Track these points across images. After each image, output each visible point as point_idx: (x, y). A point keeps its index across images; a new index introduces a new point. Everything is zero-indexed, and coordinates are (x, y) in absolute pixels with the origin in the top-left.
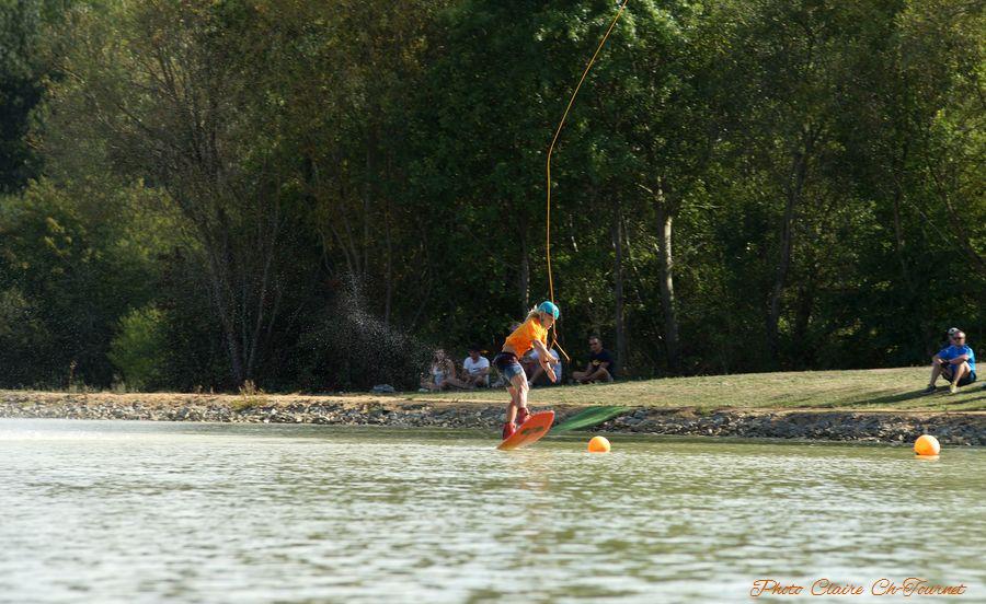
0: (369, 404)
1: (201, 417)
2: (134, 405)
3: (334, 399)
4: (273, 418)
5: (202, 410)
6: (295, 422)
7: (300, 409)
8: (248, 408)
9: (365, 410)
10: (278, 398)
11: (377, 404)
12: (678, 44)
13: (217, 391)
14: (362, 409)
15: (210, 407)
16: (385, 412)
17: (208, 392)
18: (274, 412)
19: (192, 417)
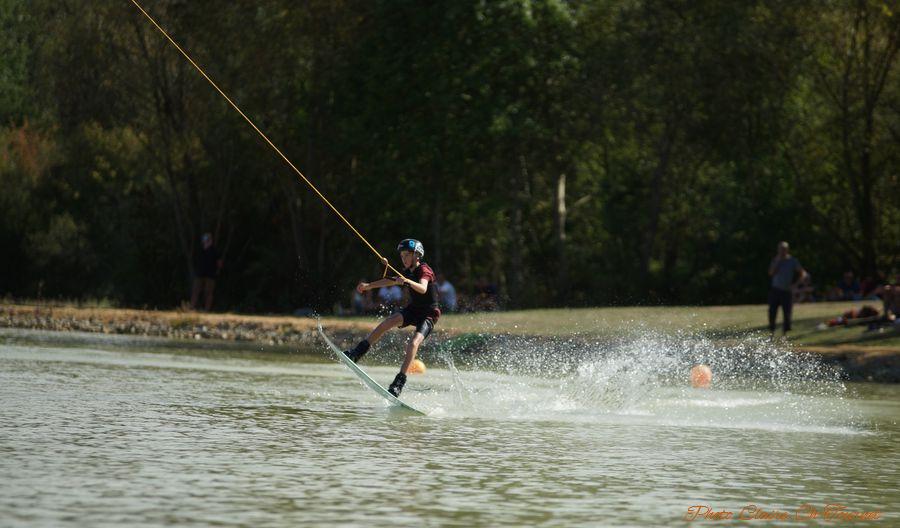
0: (284, 326)
1: (144, 331)
2: (91, 320)
3: (256, 319)
4: (204, 335)
5: (146, 326)
6: (221, 337)
7: (225, 326)
8: (184, 325)
9: (280, 329)
10: (214, 318)
11: (290, 325)
13: (160, 309)
14: (277, 328)
15: (152, 324)
16: (296, 332)
17: (153, 309)
18: (205, 329)
19: (137, 332)
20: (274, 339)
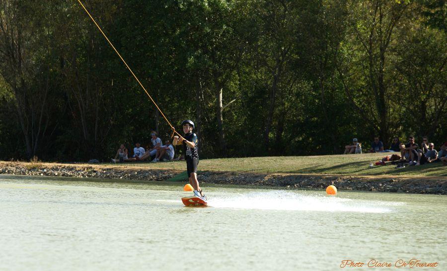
0: (87, 168)
1: (13, 172)
3: (72, 165)
4: (45, 173)
5: (12, 169)
6: (55, 175)
7: (57, 169)
8: (34, 168)
9: (86, 170)
10: (47, 164)
11: (91, 168)
12: (226, 10)
13: (20, 160)
14: (84, 170)
15: (17, 168)
16: (95, 172)
17: (16, 161)
18: (45, 170)
19: (9, 172)
20: (83, 175)
